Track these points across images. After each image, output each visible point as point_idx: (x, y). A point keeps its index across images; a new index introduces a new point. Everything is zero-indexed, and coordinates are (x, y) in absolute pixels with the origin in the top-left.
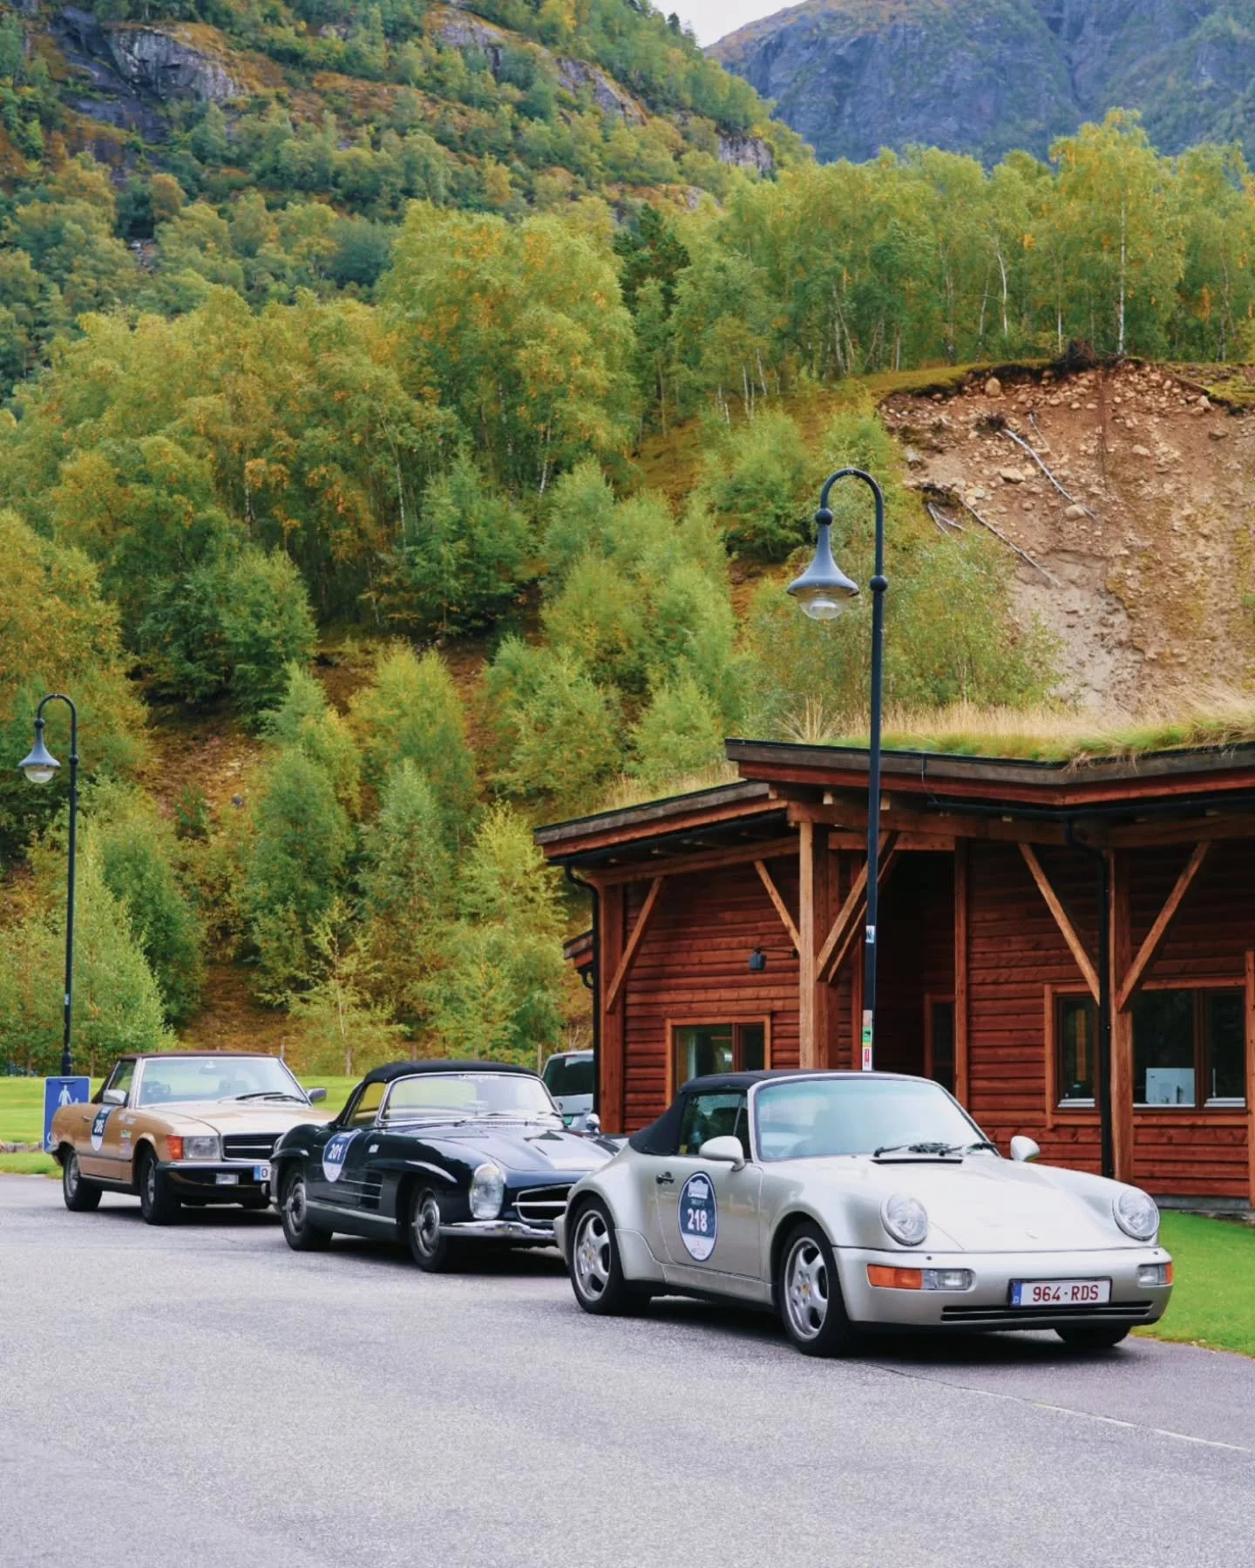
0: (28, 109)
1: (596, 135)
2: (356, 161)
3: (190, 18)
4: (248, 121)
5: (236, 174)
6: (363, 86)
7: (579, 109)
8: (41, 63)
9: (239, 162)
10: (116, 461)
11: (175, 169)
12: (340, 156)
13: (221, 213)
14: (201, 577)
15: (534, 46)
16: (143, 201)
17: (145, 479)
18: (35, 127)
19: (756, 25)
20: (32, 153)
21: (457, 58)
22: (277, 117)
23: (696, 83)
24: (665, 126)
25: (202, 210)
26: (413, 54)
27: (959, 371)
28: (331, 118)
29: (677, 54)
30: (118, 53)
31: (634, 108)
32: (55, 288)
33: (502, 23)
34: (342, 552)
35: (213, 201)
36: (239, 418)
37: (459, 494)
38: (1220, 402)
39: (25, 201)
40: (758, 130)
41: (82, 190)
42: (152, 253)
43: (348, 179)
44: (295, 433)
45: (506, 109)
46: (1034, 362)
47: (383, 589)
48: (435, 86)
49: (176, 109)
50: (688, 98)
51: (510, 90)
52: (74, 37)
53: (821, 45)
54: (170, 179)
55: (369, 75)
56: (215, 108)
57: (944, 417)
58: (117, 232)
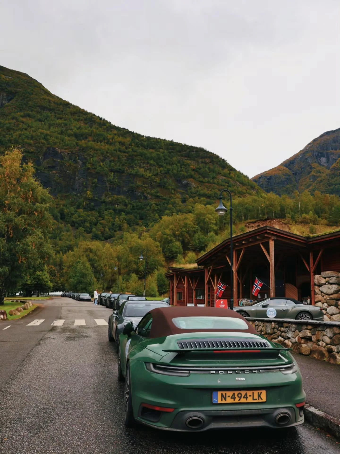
0: (172, 189)
1: (236, 188)
2: (209, 193)
3: (190, 178)
4: (197, 189)
5: (195, 195)
6: (210, 184)
7: (235, 186)
8: (174, 184)
9: (196, 193)
10: (162, 233)
11: (188, 195)
12: (207, 192)
13: (193, 199)
14: (171, 245)
15: (229, 179)
16: (185, 198)
17: (165, 234)
18: (173, 191)
19: (258, 175)
20: (173, 194)
21: (221, 181)
22: (200, 188)
23: (248, 183)
24: (244, 187)
25: (191, 199)
26: (215, 181)
27: (255, 220)
28: (206, 188)
29: (246, 179)
30: (182, 182)
31: (241, 185)
32: (174, 209)
33: (226, 177)
34: (186, 241)
35: (193, 198)
36: (175, 227)
37: (199, 235)
38: (284, 223)
39: (172, 199)
40: (256, 188)
41: (178, 198)
42: (185, 204)
43: (208, 195)
44: (181, 229)
45: (226, 186)
46: (263, 219)
47: (191, 245)
48: (218, 184)
49: (189, 188)
50: (247, 184)
51: (227, 184)
52: (177, 181)
53: (266, 177)
54: (187, 196)
55: (211, 183)
56: (193, 188)
57: (253, 225)
58: (181, 202)
